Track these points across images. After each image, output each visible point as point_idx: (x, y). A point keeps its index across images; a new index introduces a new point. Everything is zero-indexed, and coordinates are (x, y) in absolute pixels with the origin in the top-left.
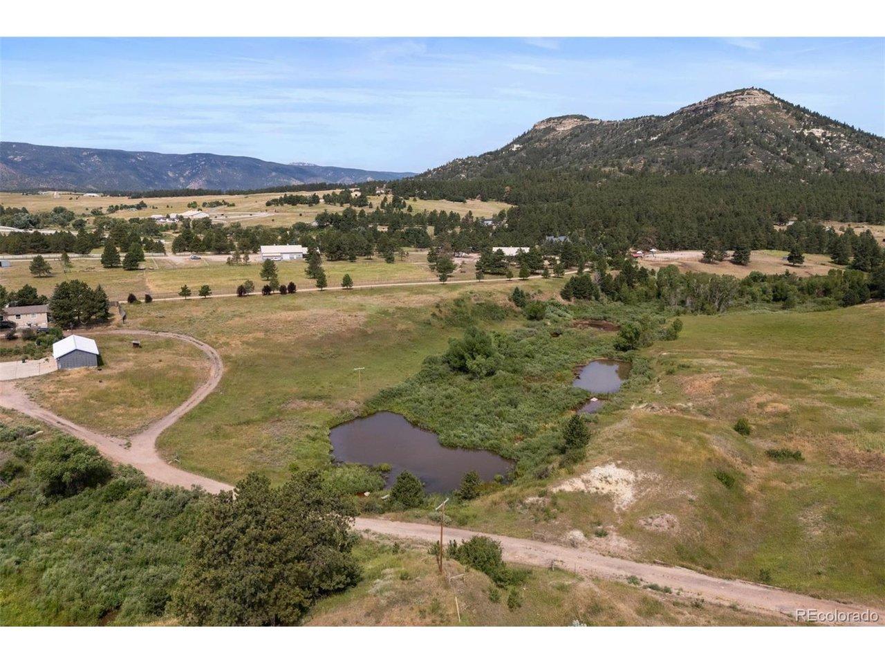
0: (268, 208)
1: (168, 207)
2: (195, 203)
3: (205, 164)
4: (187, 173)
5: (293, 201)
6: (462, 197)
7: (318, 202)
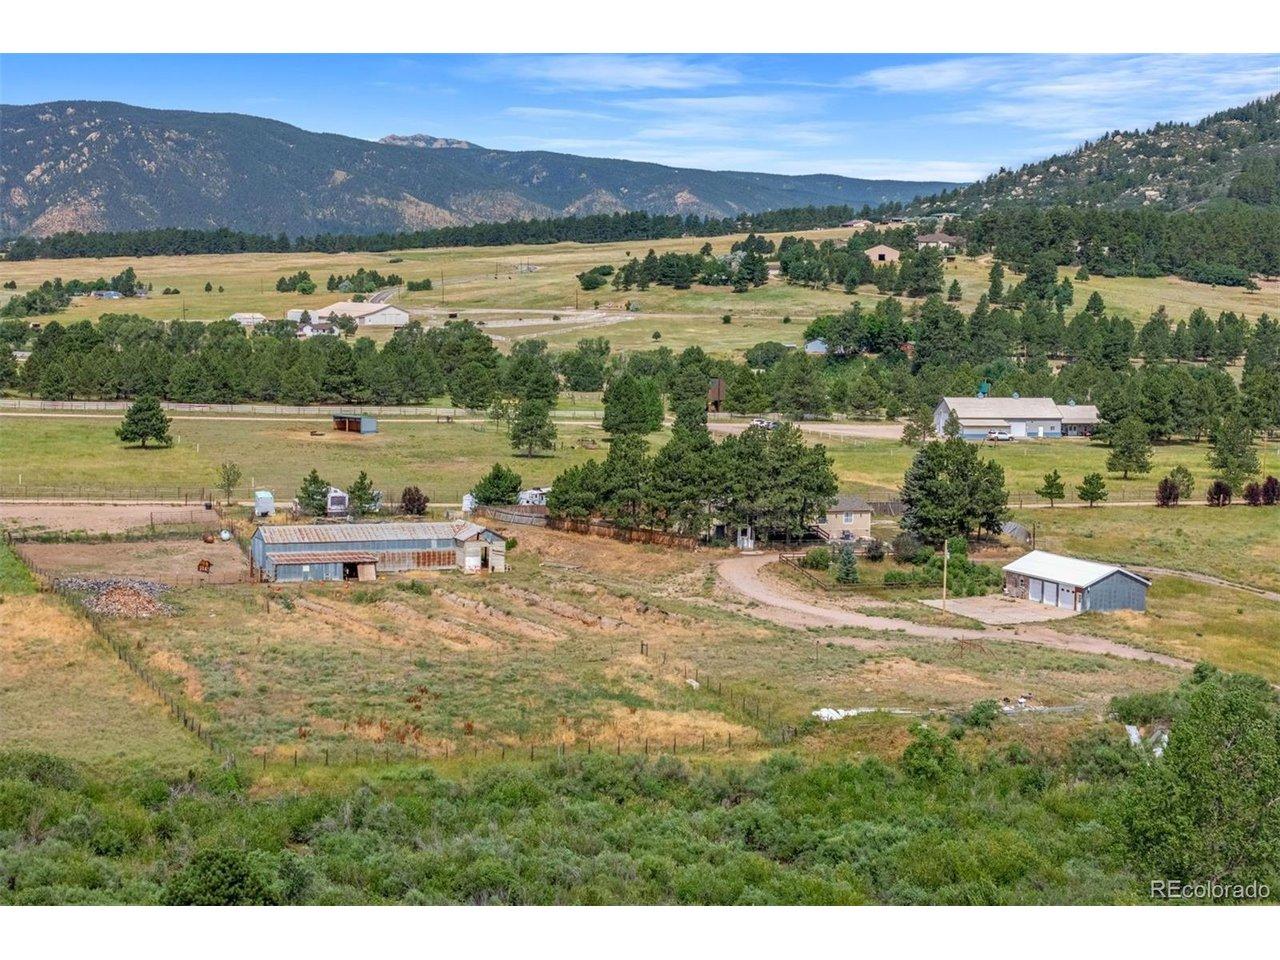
0: (592, 295)
1: (208, 288)
2: (304, 277)
3: (102, 138)
4: (37, 172)
5: (675, 274)
6: (1235, 271)
7: (763, 279)
